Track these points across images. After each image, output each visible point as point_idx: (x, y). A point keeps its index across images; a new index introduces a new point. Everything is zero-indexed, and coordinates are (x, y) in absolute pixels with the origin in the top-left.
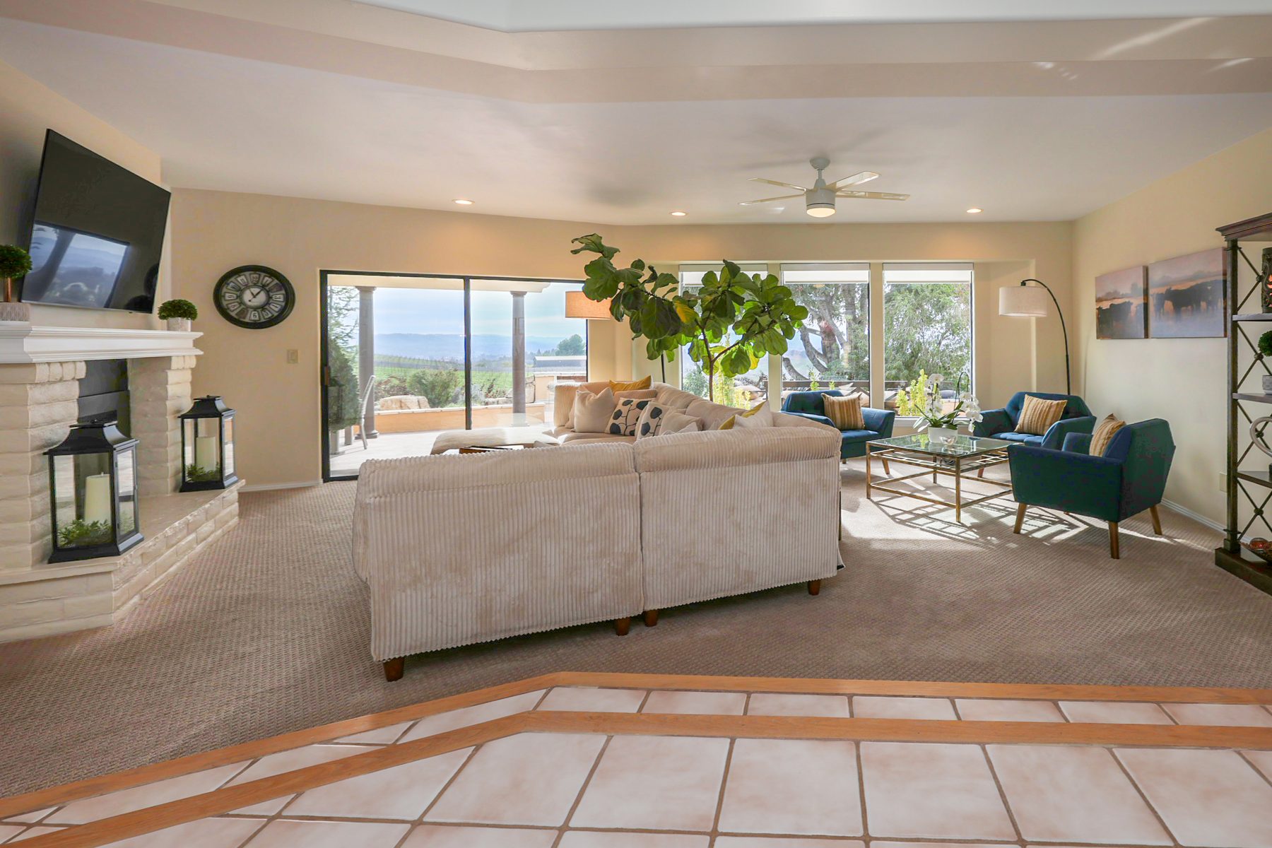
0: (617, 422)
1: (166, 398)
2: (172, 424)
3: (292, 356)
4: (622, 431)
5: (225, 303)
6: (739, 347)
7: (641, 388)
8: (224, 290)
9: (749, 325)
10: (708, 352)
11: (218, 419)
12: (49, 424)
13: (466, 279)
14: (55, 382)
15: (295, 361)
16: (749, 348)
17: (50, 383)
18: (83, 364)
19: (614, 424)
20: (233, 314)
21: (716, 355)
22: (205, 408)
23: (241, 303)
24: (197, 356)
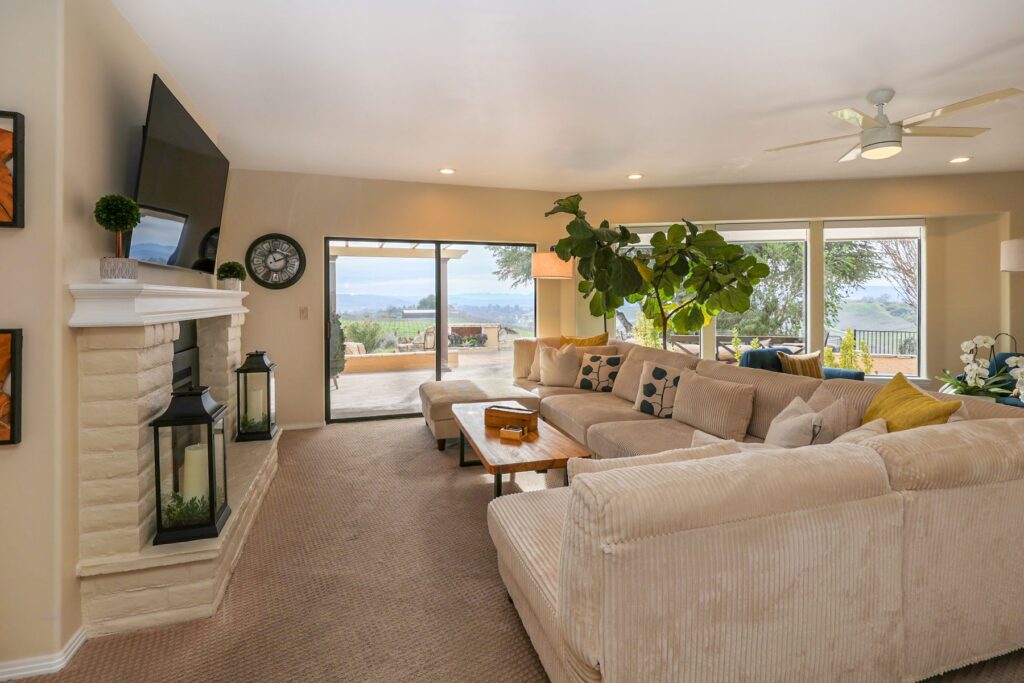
0: (588, 377)
1: (226, 354)
2: (231, 377)
3: (303, 313)
4: (594, 387)
5: (253, 267)
6: (695, 305)
7: (599, 344)
8: (253, 255)
9: (701, 283)
10: (662, 310)
11: (266, 373)
12: (152, 390)
13: (438, 243)
14: (157, 346)
15: (306, 317)
16: (703, 308)
17: (154, 346)
18: (178, 324)
19: (584, 380)
20: (260, 276)
21: (670, 312)
22: (254, 363)
23: (266, 267)
24: (246, 314)
